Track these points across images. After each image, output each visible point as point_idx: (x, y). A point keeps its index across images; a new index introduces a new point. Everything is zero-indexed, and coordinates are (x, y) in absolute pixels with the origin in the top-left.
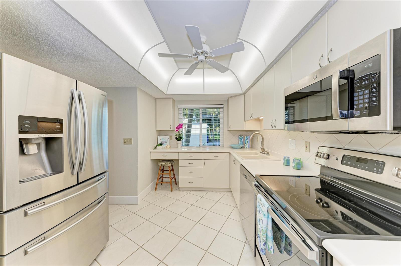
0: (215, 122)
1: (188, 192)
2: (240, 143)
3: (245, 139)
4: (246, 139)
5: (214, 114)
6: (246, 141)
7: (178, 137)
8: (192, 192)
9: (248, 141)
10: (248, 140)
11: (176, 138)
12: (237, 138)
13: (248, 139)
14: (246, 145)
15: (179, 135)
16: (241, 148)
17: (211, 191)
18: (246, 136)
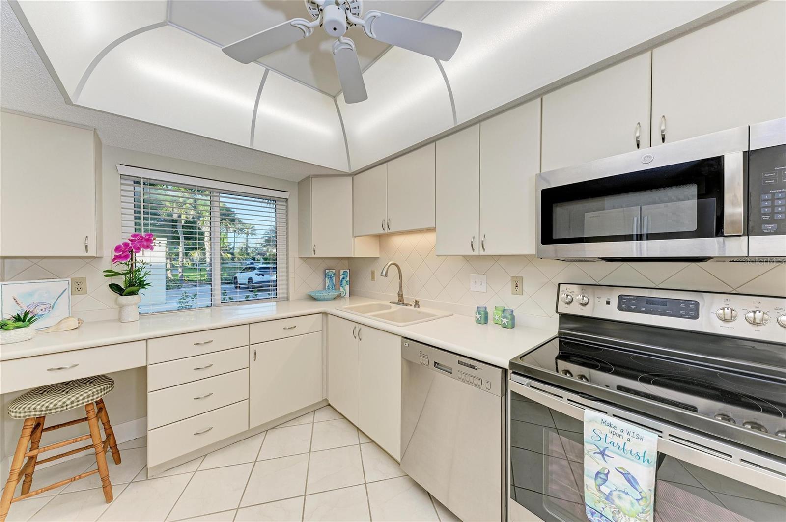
0: (186, 238)
1: (193, 467)
2: (328, 286)
3: (341, 277)
4: (343, 276)
5: (183, 217)
6: (344, 280)
7: (121, 281)
8: (209, 462)
9: (347, 282)
10: (348, 279)
11: (115, 287)
12: (322, 276)
13: (347, 277)
14: (344, 289)
15: (130, 272)
16: (334, 298)
17: (273, 428)
18: (345, 270)
